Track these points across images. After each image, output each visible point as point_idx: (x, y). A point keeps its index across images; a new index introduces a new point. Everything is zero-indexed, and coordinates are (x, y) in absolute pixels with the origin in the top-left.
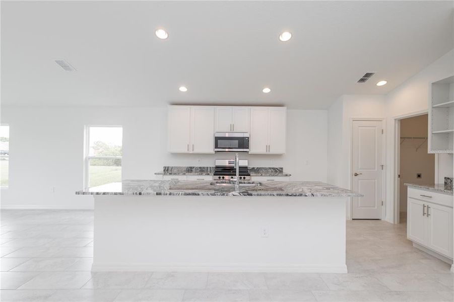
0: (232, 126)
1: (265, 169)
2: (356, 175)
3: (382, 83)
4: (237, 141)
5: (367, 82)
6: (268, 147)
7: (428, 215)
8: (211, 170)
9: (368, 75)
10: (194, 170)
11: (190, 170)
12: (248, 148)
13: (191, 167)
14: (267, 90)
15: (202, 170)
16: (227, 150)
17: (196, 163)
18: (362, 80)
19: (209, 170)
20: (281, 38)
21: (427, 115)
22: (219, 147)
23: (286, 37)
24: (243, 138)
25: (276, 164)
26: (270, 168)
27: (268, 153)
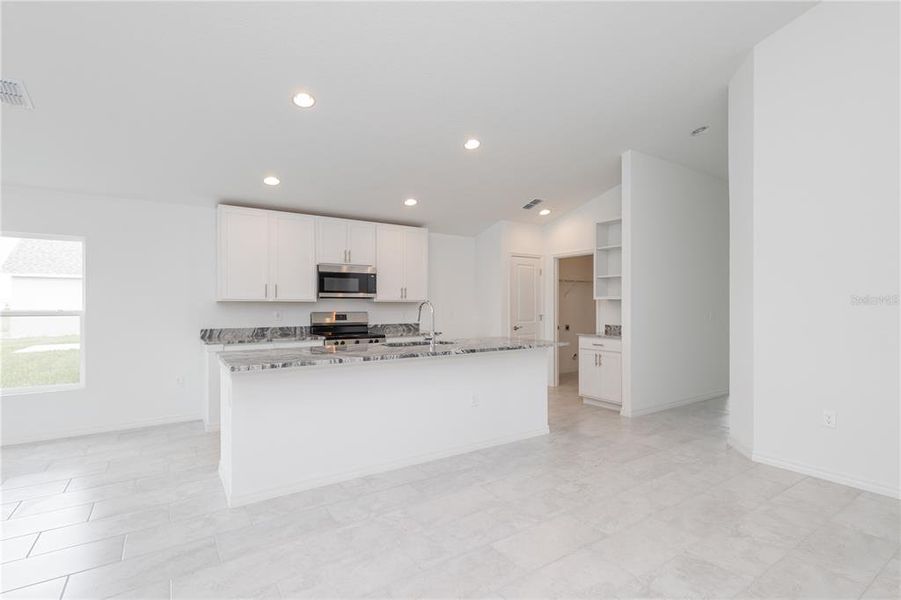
0: (348, 254)
1: (394, 326)
2: (516, 329)
3: (545, 212)
4: (357, 281)
5: (533, 208)
6: (404, 291)
7: (600, 364)
8: (302, 332)
9: (536, 202)
10: (268, 333)
11: (260, 334)
12: (375, 292)
13: (262, 329)
14: (411, 202)
15: (285, 333)
16: (340, 295)
17: (273, 321)
18: (528, 207)
19: (298, 332)
20: (466, 145)
21: (592, 255)
22: (326, 289)
23: (472, 144)
24: (368, 275)
25: (410, 318)
26: (401, 325)
27: (404, 300)
